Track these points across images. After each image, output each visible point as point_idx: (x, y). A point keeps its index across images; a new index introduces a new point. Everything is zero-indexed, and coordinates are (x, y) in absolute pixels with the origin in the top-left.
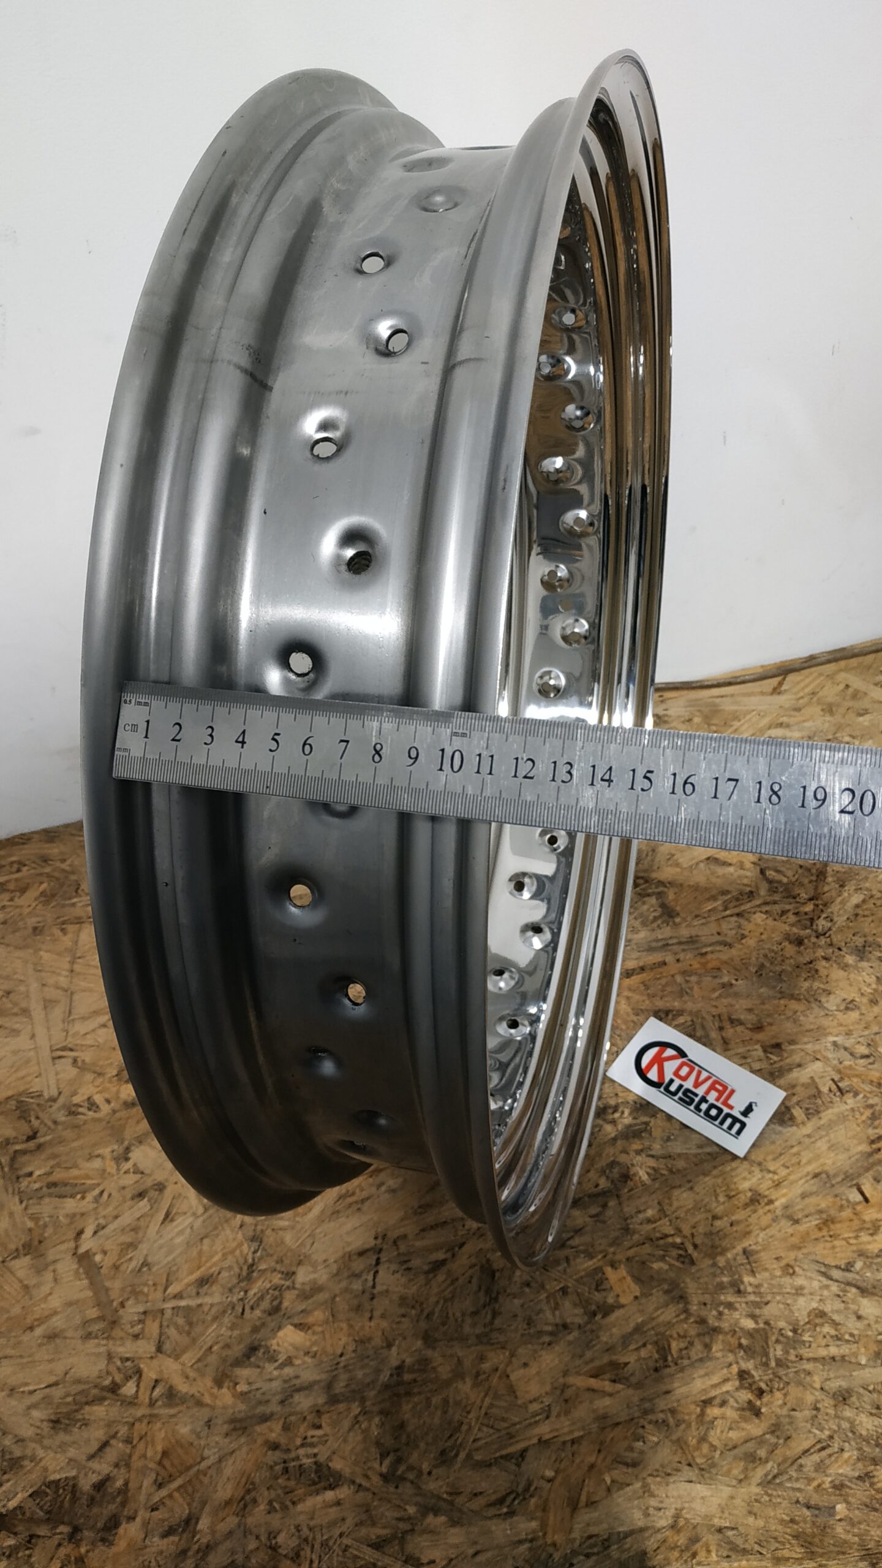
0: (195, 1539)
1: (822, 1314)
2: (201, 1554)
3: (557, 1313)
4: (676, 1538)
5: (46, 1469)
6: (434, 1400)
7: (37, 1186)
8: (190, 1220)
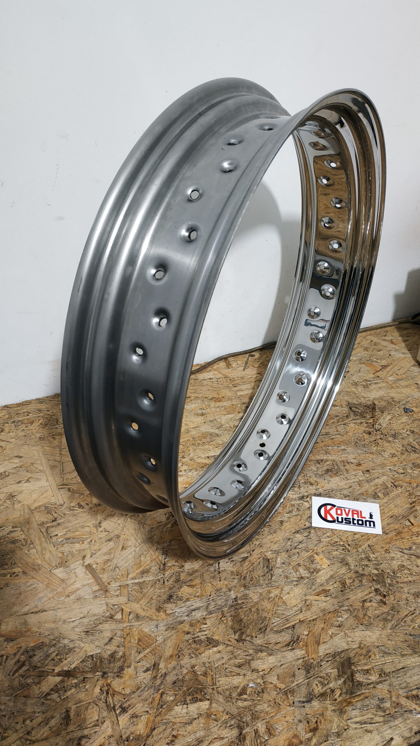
0: (159, 672)
1: (403, 566)
2: (162, 677)
3: (298, 573)
4: (361, 651)
5: (86, 651)
6: (253, 609)
7: (60, 540)
8: (134, 548)
